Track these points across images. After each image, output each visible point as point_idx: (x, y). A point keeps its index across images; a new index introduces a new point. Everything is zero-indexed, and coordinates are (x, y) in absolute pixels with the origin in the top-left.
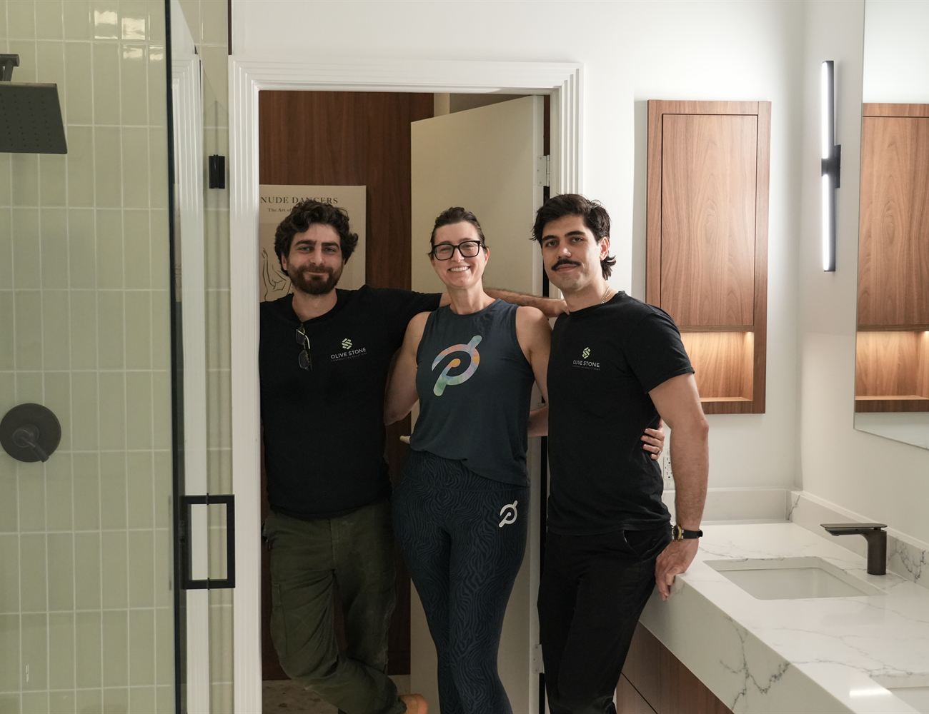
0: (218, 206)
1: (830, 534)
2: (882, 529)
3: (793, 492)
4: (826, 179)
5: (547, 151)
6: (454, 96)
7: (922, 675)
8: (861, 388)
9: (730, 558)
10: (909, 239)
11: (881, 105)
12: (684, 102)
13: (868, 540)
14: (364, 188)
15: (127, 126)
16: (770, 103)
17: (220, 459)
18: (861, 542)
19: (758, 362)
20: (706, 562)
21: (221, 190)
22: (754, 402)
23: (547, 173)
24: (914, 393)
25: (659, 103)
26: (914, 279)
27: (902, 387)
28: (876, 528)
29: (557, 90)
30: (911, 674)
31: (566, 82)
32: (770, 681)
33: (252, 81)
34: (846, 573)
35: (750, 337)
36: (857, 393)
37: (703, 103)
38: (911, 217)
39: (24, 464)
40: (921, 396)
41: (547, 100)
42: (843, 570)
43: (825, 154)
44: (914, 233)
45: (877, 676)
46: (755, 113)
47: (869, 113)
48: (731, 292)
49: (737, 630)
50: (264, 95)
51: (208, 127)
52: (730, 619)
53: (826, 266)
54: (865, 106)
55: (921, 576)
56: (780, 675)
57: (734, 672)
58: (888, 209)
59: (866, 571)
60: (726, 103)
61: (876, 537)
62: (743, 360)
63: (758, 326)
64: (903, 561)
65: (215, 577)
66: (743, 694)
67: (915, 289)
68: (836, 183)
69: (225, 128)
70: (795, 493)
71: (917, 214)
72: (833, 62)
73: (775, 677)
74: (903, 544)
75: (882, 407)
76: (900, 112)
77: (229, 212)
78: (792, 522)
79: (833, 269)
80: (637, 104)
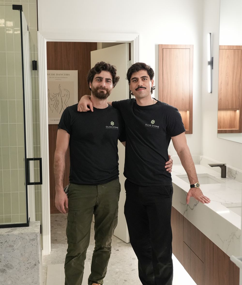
0: (35, 75)
1: (210, 167)
2: (225, 165)
4: (209, 67)
5: (130, 59)
6: (103, 43)
7: (236, 203)
8: (219, 126)
9: (183, 174)
10: (233, 84)
11: (224, 46)
12: (169, 45)
13: (221, 168)
14: (77, 71)
15: (8, 52)
16: (193, 45)
17: (37, 148)
18: (219, 169)
19: (191, 119)
20: (176, 175)
21: (36, 71)
22: (189, 131)
24: (234, 128)
25: (162, 45)
26: (234, 95)
27: (231, 126)
28: (223, 165)
29: (133, 41)
30: (233, 203)
31: (135, 39)
32: (194, 206)
33: (44, 39)
34: (215, 178)
35: (188, 112)
36: (218, 128)
37: (174, 45)
38: (233, 78)
40: (236, 129)
41: (130, 44)
42: (214, 177)
43: (209, 60)
44: (234, 83)
45: (223, 204)
46: (189, 48)
47: (221, 48)
48: (183, 99)
49: (185, 193)
50: (48, 43)
51: (32, 52)
52: (183, 190)
53: (209, 91)
54: (220, 46)
55: (236, 178)
56: (197, 204)
57: (184, 205)
58: (227, 76)
59: (221, 177)
60: (181, 45)
61: (223, 167)
62: (186, 119)
63: (190, 109)
64: (231, 174)
65: (36, 182)
66: (187, 211)
68: (212, 68)
69: (37, 52)
70: (201, 157)
71: (235, 77)
72: (211, 33)
73: (195, 205)
74: (231, 169)
75: (225, 132)
76: (230, 48)
77: (38, 77)
78: (200, 164)
79: (211, 92)
80: (156, 45)
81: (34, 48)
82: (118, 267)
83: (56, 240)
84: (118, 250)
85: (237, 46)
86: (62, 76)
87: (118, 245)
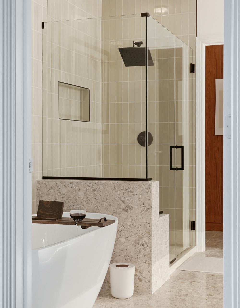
0: (192, 77)
17: (192, 147)
21: (194, 73)
51: (190, 56)
69: (195, 56)
77: (195, 79)
81: (193, 52)
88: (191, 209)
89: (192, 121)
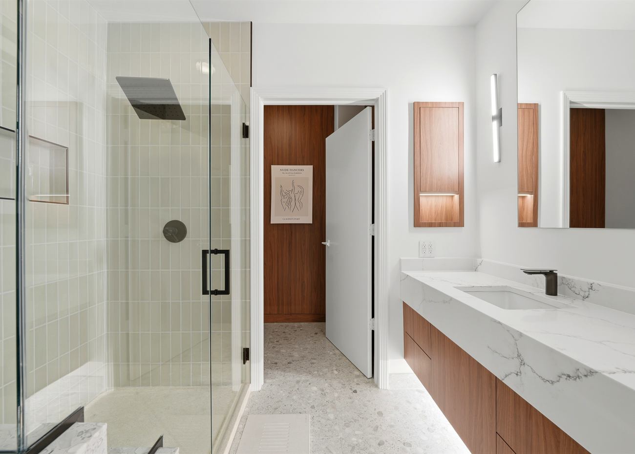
0: (245, 145)
2: (554, 272)
3: (478, 259)
4: (495, 124)
5: (373, 128)
12: (428, 103)
13: (546, 277)
14: (312, 166)
16: (463, 103)
17: (245, 243)
18: (543, 278)
19: (461, 206)
21: (247, 139)
22: (458, 222)
23: (373, 136)
25: (418, 103)
28: (550, 271)
29: (377, 100)
31: (381, 95)
33: (259, 98)
34: (533, 294)
35: (456, 197)
37: (436, 103)
39: (173, 243)
41: (373, 107)
43: (494, 112)
46: (459, 106)
52: (499, 323)
53: (496, 160)
55: (590, 296)
57: (505, 357)
59: (545, 294)
60: (446, 103)
61: (551, 276)
62: (452, 207)
63: (460, 192)
64: (570, 289)
67: (525, 177)
68: (501, 124)
69: (249, 115)
71: (525, 147)
72: (496, 74)
74: (567, 279)
77: (250, 147)
78: (478, 271)
79: (500, 161)
80: (409, 104)
82: (357, 432)
83: (276, 364)
84: (355, 392)
85: (527, 104)
86: (296, 172)
87: (355, 380)
88: (244, 331)
89: (246, 206)
